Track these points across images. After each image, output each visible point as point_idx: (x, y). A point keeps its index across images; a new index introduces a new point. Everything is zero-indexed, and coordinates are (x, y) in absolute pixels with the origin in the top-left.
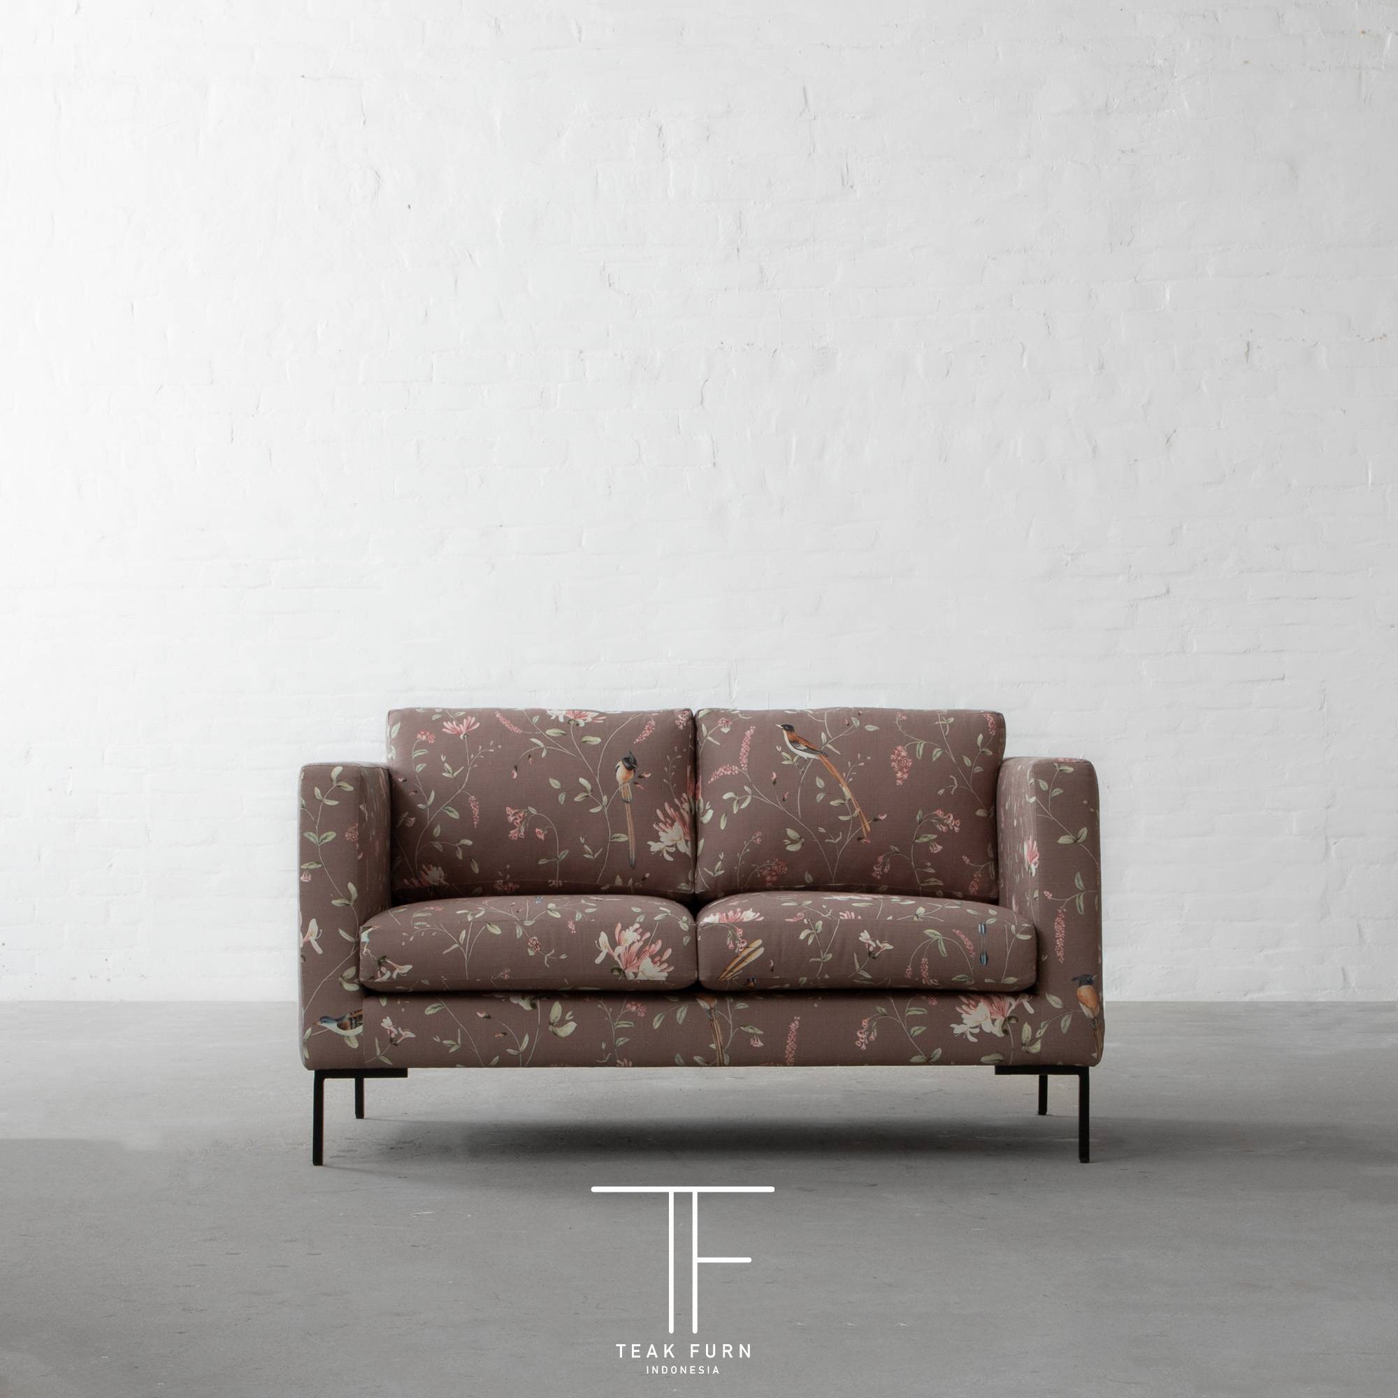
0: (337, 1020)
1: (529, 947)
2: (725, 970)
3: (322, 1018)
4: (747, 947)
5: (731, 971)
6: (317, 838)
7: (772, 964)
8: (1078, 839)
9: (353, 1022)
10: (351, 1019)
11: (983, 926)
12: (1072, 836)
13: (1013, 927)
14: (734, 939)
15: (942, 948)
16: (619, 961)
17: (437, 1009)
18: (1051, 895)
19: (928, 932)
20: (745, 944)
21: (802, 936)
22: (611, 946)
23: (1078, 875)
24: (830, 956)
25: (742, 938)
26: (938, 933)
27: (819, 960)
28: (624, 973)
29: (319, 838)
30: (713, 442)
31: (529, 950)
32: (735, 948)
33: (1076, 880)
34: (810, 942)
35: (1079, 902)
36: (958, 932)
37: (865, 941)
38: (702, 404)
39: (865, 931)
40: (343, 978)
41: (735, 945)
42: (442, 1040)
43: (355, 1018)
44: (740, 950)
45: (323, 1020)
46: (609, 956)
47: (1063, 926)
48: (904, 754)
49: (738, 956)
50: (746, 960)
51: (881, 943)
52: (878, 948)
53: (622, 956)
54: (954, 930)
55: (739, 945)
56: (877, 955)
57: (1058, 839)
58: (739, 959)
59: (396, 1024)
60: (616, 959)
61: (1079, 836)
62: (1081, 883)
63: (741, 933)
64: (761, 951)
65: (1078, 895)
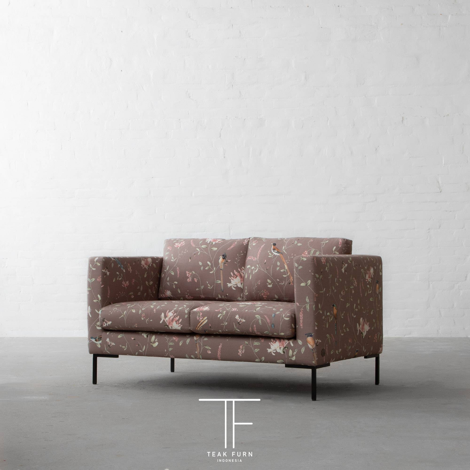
0: (95, 338)
1: (142, 317)
2: (197, 327)
3: (91, 337)
4: (203, 319)
5: (199, 327)
6: (90, 280)
7: (210, 325)
8: (307, 284)
9: (99, 339)
10: (98, 338)
11: (274, 314)
12: (305, 283)
13: (284, 315)
14: (199, 316)
15: (260, 322)
16: (167, 322)
17: (122, 336)
18: (298, 304)
19: (257, 316)
20: (202, 318)
21: (219, 316)
22: (165, 317)
23: (307, 297)
24: (227, 323)
25: (201, 316)
26: (259, 316)
27: (223, 324)
28: (168, 326)
29: (91, 280)
30: (224, 150)
31: (142, 318)
32: (199, 320)
33: (306, 299)
34: (221, 318)
35: (307, 307)
36: (266, 316)
37: (237, 318)
38: (220, 137)
39: (238, 315)
40: (96, 325)
41: (199, 318)
42: (122, 346)
43: (100, 338)
44: (201, 320)
45: (91, 338)
46: (164, 321)
47: (302, 315)
48: (306, 254)
49: (200, 322)
50: (202, 324)
51: (242, 319)
52: (241, 321)
53: (168, 321)
54: (265, 316)
55: (200, 319)
56: (240, 323)
57: (301, 284)
58: (200, 323)
59: (110, 340)
60: (166, 322)
61: (307, 283)
62: (308, 300)
63: (201, 314)
64: (207, 321)
65: (307, 304)
